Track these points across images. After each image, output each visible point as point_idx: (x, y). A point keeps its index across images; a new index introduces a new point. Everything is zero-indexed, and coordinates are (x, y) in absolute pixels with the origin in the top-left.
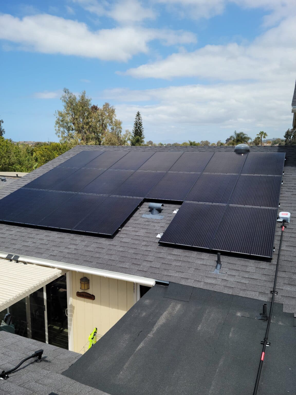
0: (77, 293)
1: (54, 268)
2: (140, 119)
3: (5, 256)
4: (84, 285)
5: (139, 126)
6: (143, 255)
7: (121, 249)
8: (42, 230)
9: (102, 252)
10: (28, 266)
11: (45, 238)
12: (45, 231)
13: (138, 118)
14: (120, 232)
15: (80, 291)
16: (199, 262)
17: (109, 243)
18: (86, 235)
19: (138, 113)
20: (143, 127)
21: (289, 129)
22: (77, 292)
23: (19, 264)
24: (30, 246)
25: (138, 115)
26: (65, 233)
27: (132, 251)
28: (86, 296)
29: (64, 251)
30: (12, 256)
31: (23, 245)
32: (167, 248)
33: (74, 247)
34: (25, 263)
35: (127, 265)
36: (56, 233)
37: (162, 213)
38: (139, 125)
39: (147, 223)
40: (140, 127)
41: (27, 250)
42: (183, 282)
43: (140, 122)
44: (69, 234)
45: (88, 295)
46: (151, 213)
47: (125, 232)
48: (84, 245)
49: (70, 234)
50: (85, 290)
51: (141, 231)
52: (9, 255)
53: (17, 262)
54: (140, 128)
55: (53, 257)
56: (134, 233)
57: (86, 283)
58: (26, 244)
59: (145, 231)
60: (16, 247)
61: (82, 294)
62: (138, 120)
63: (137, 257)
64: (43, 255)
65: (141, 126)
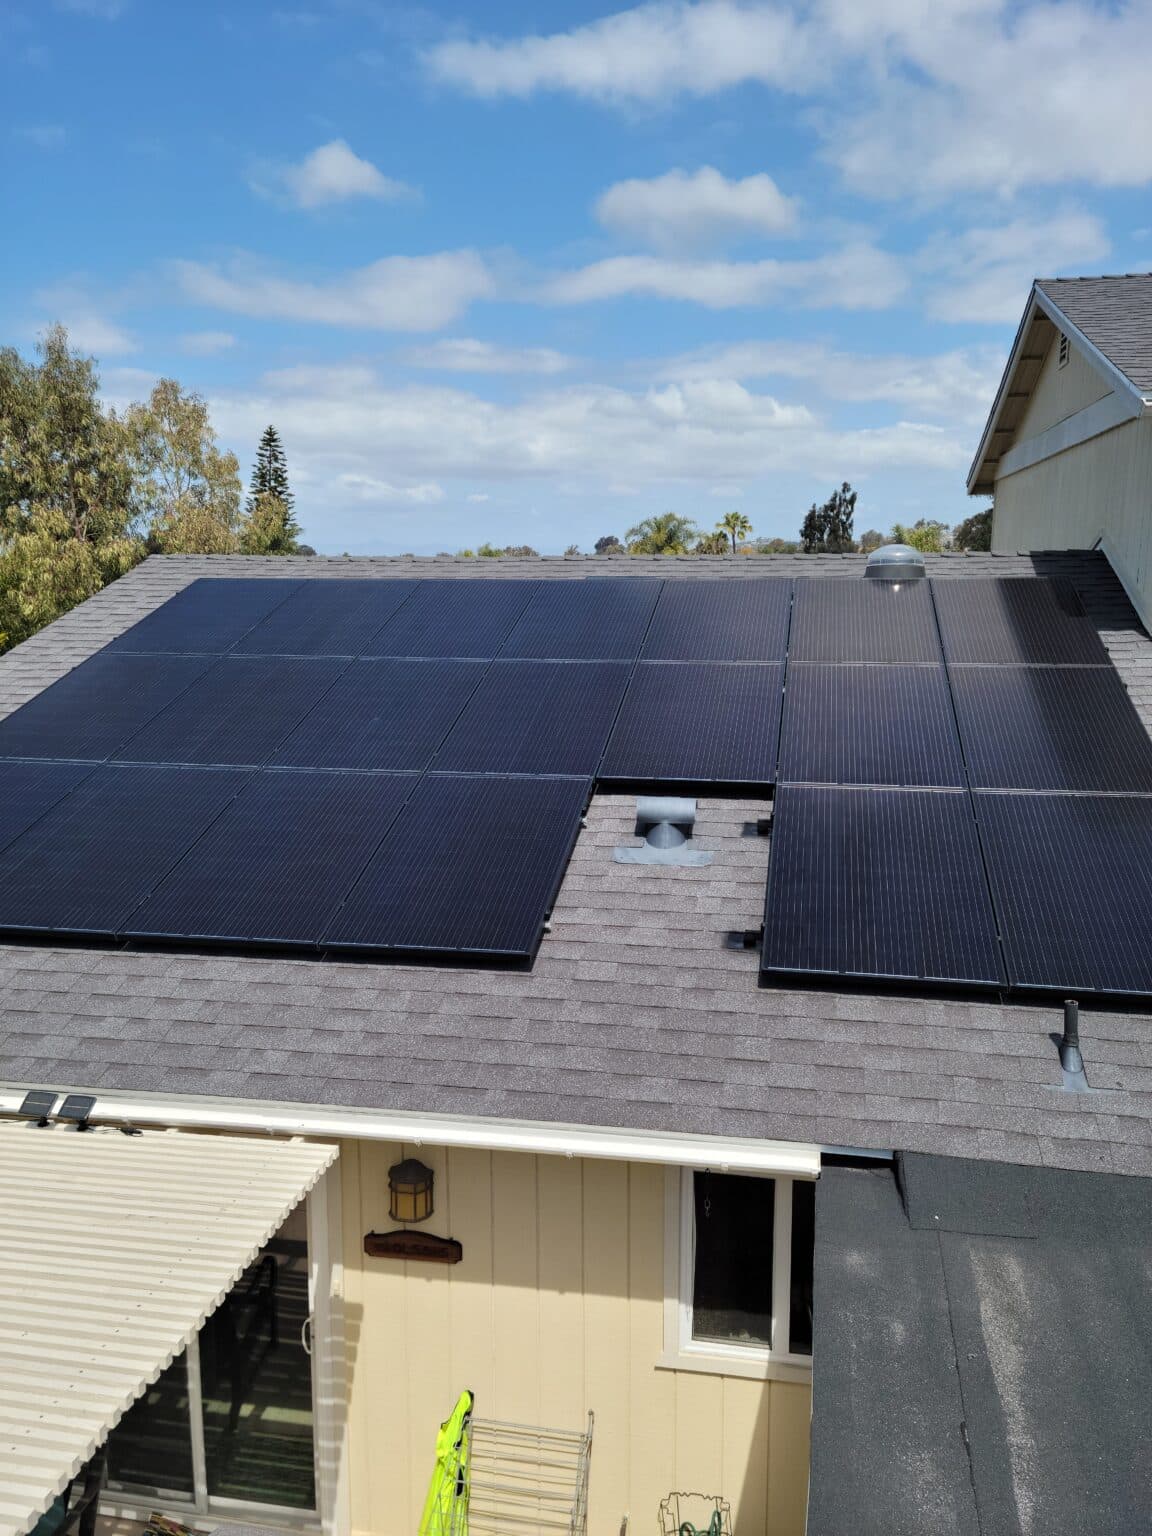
0: (367, 1237)
1: (284, 1135)
2: (276, 459)
3: (14, 1103)
4: (411, 1198)
5: (273, 484)
6: (710, 1035)
7: (593, 1016)
8: (153, 955)
9: (511, 1037)
10: (150, 1141)
11: (184, 992)
12: (169, 958)
13: (268, 453)
14: (546, 936)
15: (385, 1226)
16: (980, 1047)
17: (520, 993)
18: (391, 964)
19: (271, 433)
20: (289, 491)
21: (814, 506)
22: (366, 1233)
23: (97, 1135)
24: (122, 1036)
25: (270, 439)
26: (280, 961)
27: (648, 1021)
28: (415, 1247)
29: (312, 1046)
30: (52, 1097)
31: (84, 1038)
32: (803, 992)
33: (359, 1024)
34: (131, 1128)
35: (655, 1089)
36: (230, 965)
37: (695, 841)
38: (276, 480)
39: (650, 887)
40: (279, 489)
41: (113, 1060)
42: (960, 1147)
43: (276, 471)
44: (304, 963)
45: (431, 1244)
46: (649, 842)
47: (566, 934)
48: (404, 1009)
49: (310, 964)
50: (416, 1220)
51: (640, 924)
52: (32, 1095)
53: (84, 1125)
54: (280, 493)
55: (270, 1086)
56: (614, 938)
57: (421, 1187)
58: (91, 1030)
59: (662, 923)
60: (49, 1047)
61: (391, 1241)
62: (270, 462)
63: (685, 1049)
64: (217, 1077)
65: (282, 485)
